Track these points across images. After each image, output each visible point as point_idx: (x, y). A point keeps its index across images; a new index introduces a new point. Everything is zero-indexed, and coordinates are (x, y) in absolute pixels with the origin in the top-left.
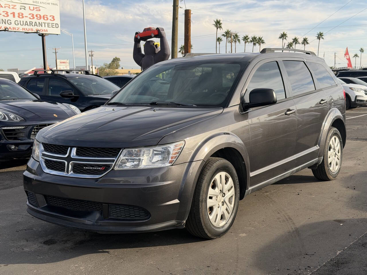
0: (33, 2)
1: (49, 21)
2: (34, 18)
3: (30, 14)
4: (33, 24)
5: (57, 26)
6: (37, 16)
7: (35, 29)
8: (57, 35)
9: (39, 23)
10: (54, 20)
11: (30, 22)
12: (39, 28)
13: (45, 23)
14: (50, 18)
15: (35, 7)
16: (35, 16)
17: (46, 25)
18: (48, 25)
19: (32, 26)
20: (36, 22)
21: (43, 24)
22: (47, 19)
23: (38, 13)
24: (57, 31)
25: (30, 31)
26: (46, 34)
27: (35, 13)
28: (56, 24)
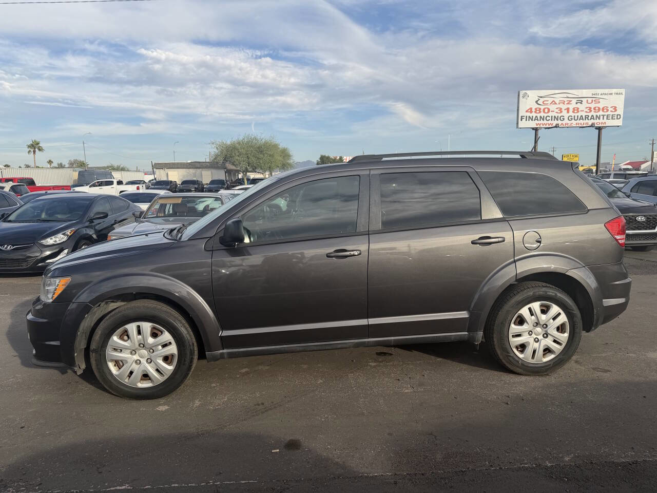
0: (593, 94)
1: (609, 113)
2: (591, 111)
3: (586, 108)
4: (589, 118)
5: (619, 117)
6: (595, 109)
7: (590, 122)
8: (618, 126)
9: (597, 116)
10: (616, 110)
11: (586, 116)
12: (595, 121)
13: (603, 116)
14: (610, 109)
15: (594, 99)
16: (592, 109)
17: (605, 117)
18: (607, 117)
19: (588, 119)
20: (592, 116)
21: (602, 117)
22: (608, 110)
23: (597, 105)
24: (619, 122)
25: (585, 126)
26: (603, 127)
27: (593, 106)
28: (617, 115)
